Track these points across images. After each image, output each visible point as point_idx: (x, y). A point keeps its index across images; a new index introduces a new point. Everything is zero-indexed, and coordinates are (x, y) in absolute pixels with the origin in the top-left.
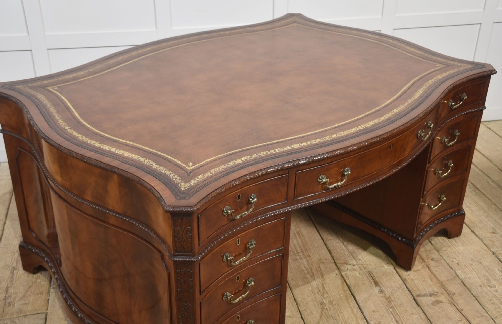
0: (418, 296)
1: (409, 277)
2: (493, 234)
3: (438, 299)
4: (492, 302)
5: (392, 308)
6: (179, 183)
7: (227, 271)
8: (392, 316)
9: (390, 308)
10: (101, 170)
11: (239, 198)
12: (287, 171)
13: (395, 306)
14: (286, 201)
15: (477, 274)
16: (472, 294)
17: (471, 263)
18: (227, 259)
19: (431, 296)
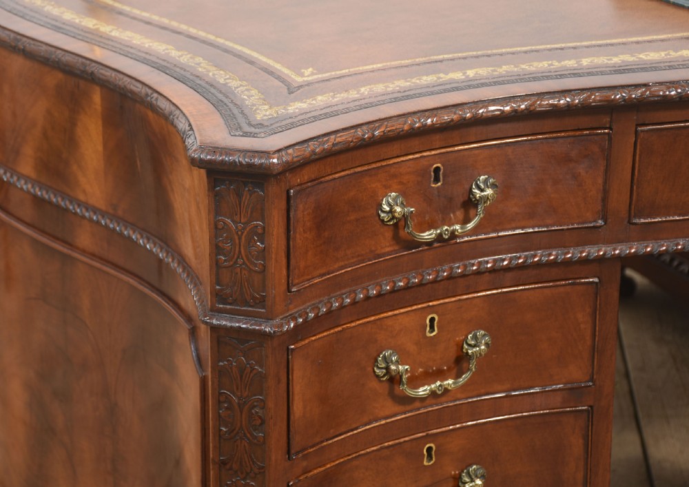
6: (254, 105)
7: (387, 413)
10: (60, 75)
11: (437, 180)
12: (606, 120)
14: (600, 222)
18: (387, 368)
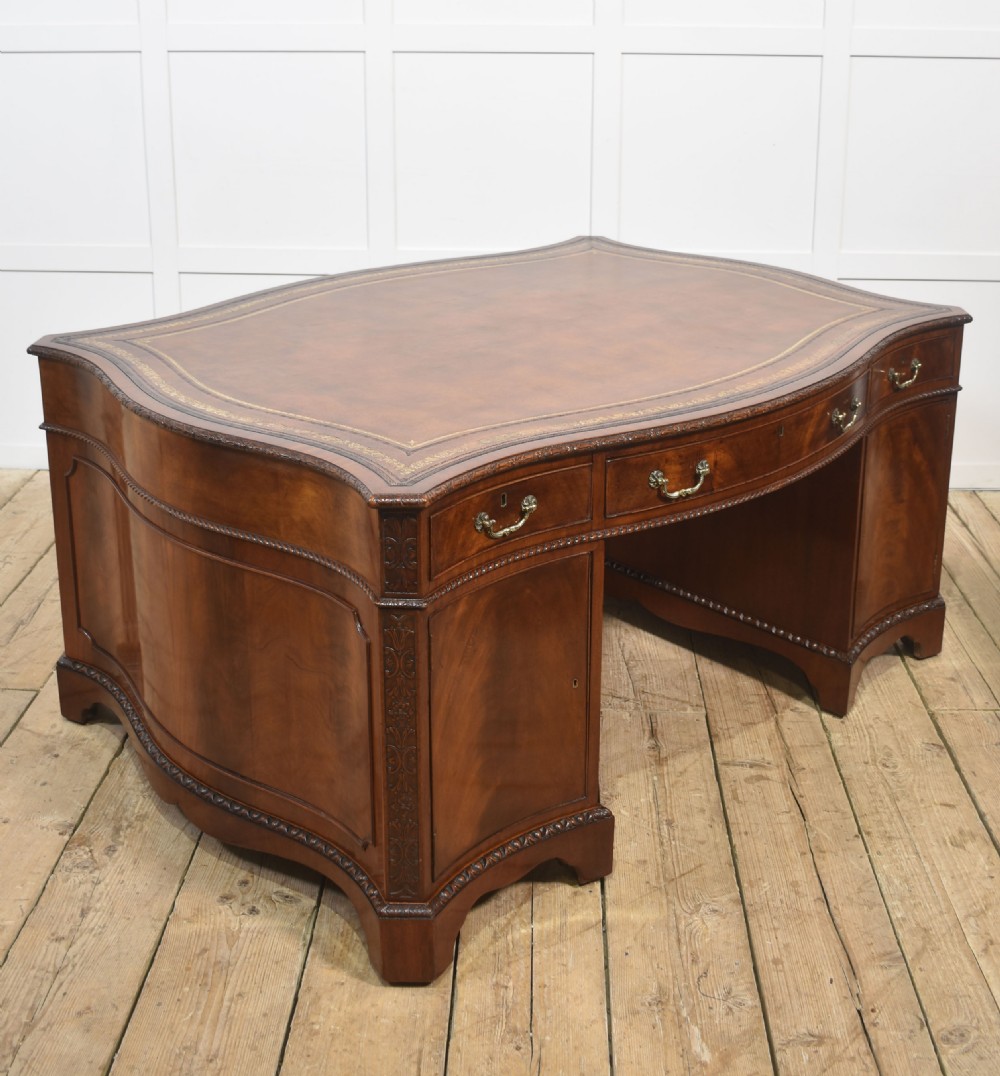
0: (726, 764)
1: (726, 732)
2: (948, 682)
3: (763, 772)
4: (873, 790)
5: (661, 776)
8: (651, 788)
9: (657, 775)
13: (668, 773)
15: (871, 742)
16: (841, 775)
17: (872, 723)
19: (751, 766)
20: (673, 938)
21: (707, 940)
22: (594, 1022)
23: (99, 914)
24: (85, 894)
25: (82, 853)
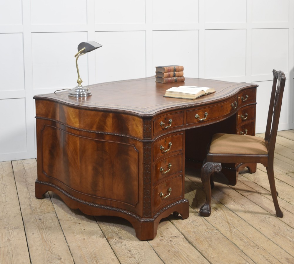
6: (142, 111)
7: (161, 155)
11: (166, 119)
12: (183, 110)
14: (183, 125)
18: (162, 148)
20: (267, 224)
21: (273, 222)
22: (267, 241)
23: (134, 250)
24: (125, 248)
25: (114, 240)
